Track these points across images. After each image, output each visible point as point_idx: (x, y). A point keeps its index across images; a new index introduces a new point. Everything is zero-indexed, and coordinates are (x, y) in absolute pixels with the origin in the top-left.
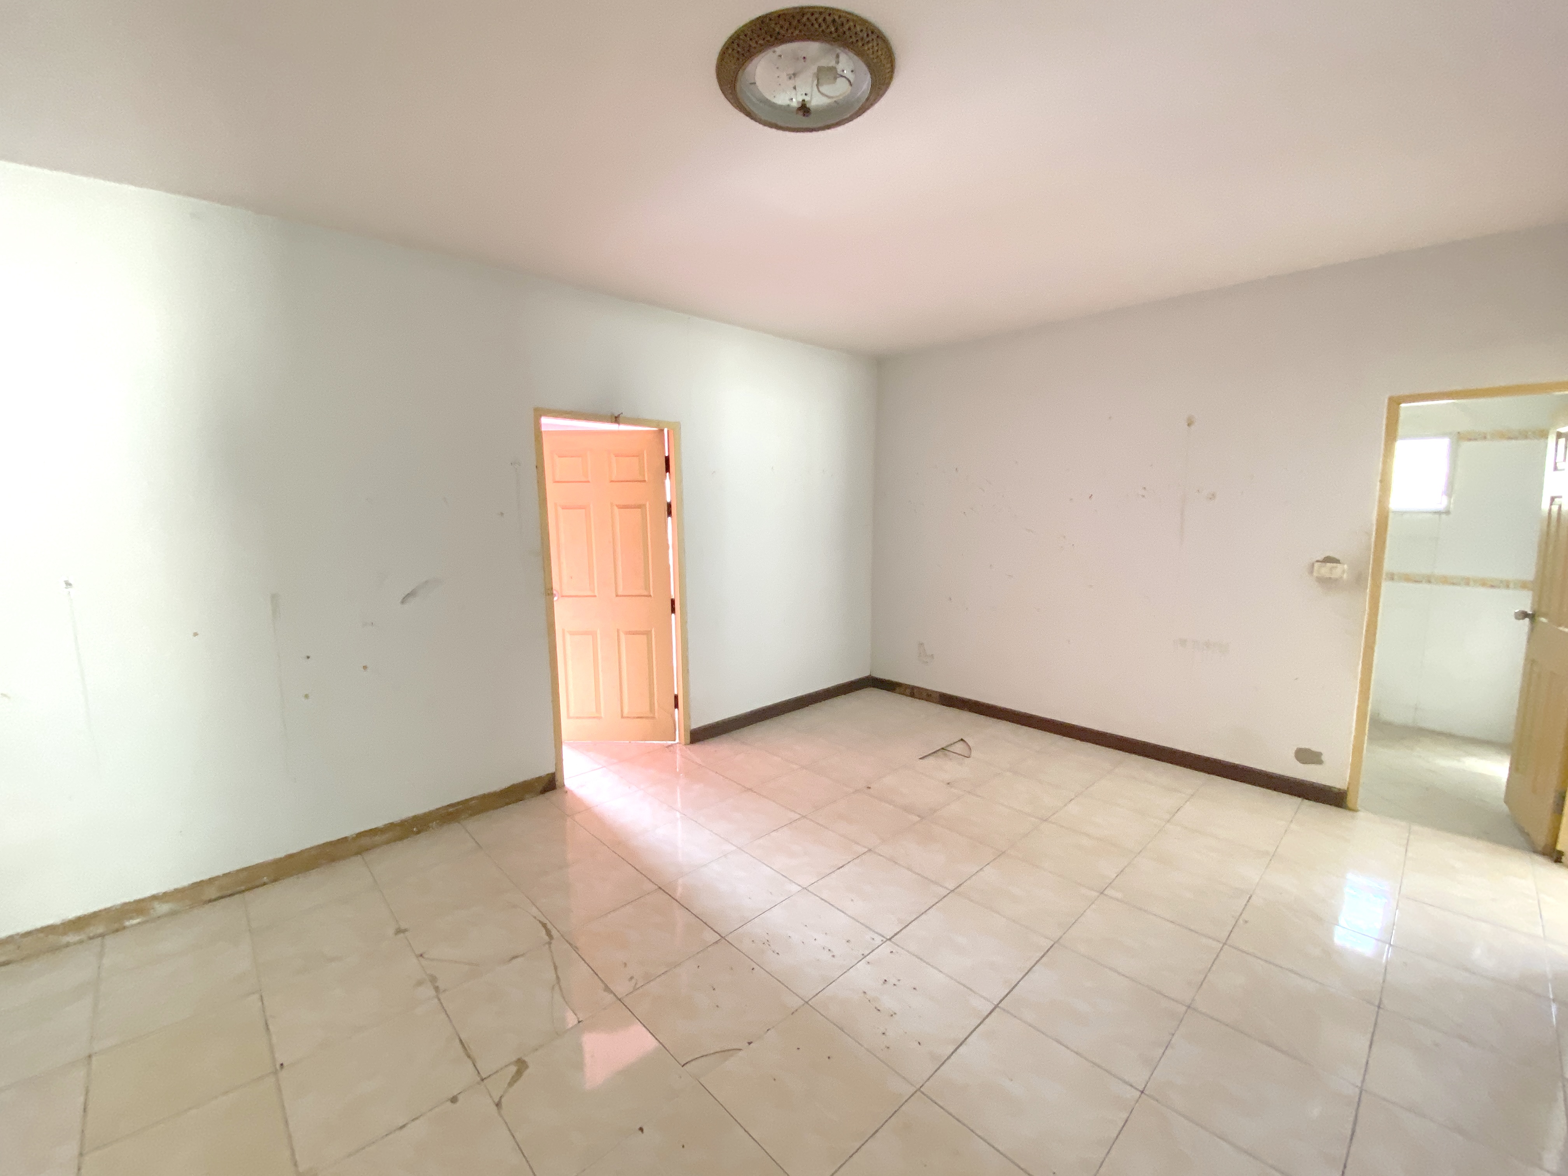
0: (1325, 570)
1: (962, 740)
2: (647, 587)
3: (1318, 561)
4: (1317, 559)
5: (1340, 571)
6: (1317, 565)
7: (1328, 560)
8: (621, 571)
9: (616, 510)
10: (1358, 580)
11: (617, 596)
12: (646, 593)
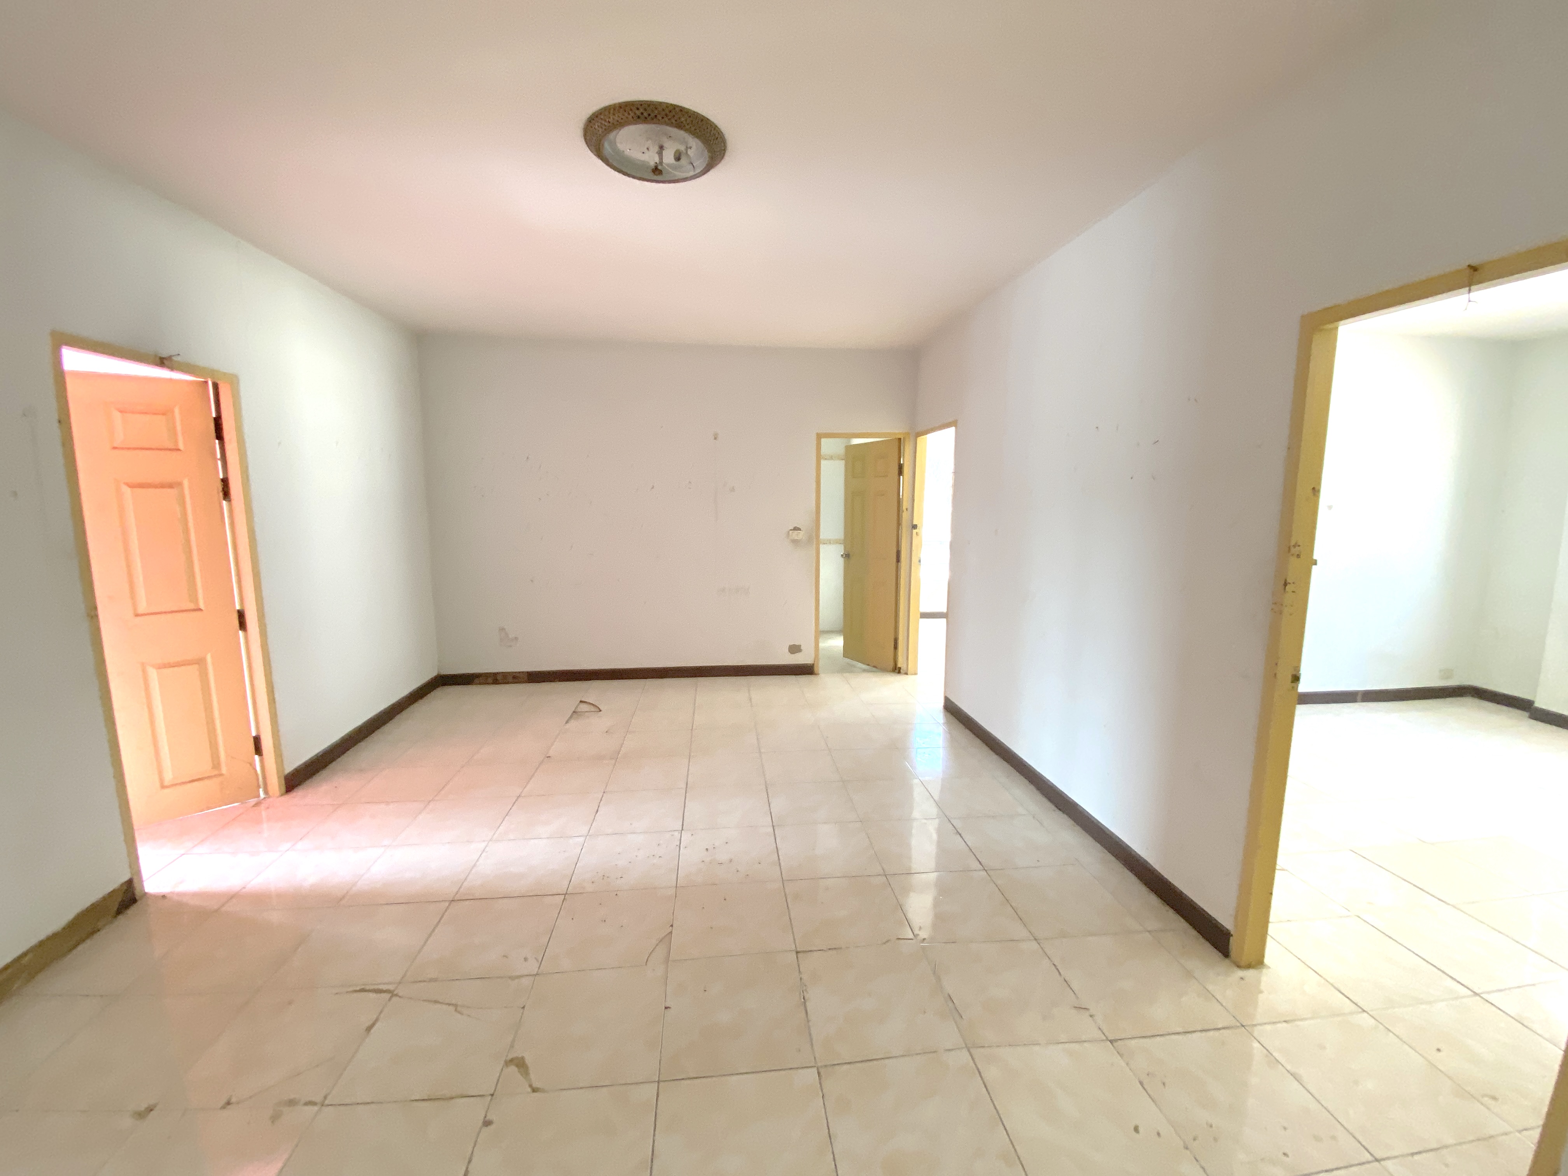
0: (795, 535)
1: (581, 702)
2: (194, 598)
3: (791, 530)
4: (790, 529)
5: (800, 535)
6: (791, 532)
7: (796, 529)
8: (141, 579)
9: (127, 491)
10: (810, 540)
11: (137, 615)
12: (192, 606)
